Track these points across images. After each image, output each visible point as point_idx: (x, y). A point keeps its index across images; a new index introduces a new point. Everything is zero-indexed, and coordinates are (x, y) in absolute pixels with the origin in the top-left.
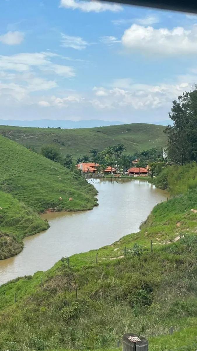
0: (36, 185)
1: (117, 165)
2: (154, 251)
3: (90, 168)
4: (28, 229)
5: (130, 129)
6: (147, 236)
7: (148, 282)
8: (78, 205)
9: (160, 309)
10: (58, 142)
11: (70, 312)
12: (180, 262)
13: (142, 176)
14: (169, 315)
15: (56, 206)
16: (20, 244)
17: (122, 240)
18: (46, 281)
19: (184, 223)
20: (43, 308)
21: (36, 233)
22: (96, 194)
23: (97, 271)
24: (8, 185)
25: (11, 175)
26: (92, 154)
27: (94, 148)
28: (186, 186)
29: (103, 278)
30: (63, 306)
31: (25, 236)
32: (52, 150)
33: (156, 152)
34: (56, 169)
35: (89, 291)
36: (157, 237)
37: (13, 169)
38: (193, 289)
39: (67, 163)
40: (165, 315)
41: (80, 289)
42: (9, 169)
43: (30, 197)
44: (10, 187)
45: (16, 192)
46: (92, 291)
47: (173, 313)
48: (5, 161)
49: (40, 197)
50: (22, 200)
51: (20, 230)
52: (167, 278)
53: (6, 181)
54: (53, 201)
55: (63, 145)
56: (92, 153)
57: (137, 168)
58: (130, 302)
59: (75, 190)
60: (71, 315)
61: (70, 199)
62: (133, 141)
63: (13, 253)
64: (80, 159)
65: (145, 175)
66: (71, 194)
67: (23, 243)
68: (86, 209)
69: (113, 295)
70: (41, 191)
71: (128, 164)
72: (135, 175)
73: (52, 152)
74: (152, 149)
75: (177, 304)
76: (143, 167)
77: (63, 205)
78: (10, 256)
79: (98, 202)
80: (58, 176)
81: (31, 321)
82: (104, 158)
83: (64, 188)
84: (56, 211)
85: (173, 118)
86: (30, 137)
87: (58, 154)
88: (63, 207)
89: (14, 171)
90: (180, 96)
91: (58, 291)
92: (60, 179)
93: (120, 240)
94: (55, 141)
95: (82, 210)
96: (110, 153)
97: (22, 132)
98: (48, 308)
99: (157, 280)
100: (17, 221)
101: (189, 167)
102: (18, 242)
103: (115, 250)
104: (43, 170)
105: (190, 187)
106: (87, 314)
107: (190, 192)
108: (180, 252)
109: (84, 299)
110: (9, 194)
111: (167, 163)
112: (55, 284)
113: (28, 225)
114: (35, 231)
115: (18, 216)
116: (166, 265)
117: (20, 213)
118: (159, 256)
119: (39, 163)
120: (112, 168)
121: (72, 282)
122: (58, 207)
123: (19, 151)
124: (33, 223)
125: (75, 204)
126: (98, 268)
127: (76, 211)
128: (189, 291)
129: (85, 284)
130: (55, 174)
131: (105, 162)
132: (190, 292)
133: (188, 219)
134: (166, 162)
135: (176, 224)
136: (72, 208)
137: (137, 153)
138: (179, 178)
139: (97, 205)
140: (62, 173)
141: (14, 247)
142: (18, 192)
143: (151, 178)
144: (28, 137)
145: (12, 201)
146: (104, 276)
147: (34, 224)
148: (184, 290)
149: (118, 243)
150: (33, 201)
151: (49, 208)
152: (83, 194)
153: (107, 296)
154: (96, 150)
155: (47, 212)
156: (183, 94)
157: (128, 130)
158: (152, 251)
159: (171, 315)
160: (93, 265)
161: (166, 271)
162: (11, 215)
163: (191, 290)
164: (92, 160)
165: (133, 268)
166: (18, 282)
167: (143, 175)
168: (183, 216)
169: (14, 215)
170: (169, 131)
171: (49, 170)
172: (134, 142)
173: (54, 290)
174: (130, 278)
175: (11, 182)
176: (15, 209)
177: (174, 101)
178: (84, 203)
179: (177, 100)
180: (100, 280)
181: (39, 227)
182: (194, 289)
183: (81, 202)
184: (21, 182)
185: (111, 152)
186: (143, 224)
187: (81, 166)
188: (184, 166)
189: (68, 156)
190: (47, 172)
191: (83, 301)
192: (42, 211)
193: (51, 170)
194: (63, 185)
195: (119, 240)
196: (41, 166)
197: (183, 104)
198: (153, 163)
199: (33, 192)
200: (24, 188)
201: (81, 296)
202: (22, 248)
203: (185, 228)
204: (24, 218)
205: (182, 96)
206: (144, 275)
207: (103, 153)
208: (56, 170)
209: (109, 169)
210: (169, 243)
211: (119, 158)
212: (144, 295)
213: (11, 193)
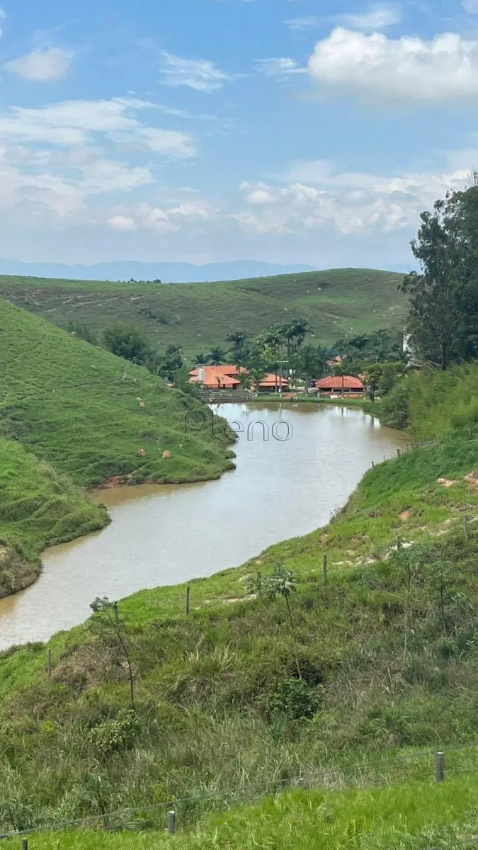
0: (82, 421)
1: (291, 371)
2: (331, 582)
3: (222, 378)
4: (55, 528)
5: (327, 282)
6: (327, 544)
7: (312, 659)
8: (185, 468)
9: (336, 728)
10: (152, 315)
11: (113, 735)
12: (393, 610)
13: (351, 396)
14: (355, 743)
15: (131, 471)
16: (33, 565)
17: (268, 554)
18: (63, 657)
19: (417, 512)
20: (48, 725)
21: (75, 537)
22: (233, 442)
23: (186, 633)
24: (13, 419)
25: (21, 396)
26: (232, 344)
27: (240, 330)
28: (449, 420)
29: (200, 650)
30: (99, 719)
31: (47, 545)
32: (130, 335)
33: (388, 338)
34: (134, 380)
35: (164, 681)
36: (349, 546)
37: (26, 382)
38: (420, 677)
39: (169, 367)
40: (345, 743)
41: (143, 676)
42: (17, 381)
43: (67, 449)
44: (18, 426)
45: (32, 437)
46: (172, 681)
47: (365, 737)
48: (9, 362)
49: (91, 449)
50: (46, 456)
51: (35, 531)
52: (360, 650)
53: (9, 411)
54: (124, 458)
55: (164, 322)
56: (231, 341)
57: (338, 377)
58: (264, 709)
59: (178, 432)
60: (113, 742)
61: (166, 453)
62: (332, 310)
63: (13, 587)
64: (201, 356)
65: (357, 396)
66: (169, 442)
67: (40, 561)
68: (204, 477)
69: (224, 691)
70: (96, 435)
71: (317, 368)
72: (332, 394)
73: (129, 338)
74: (377, 331)
75: (374, 715)
76: (352, 375)
77: (148, 467)
78: (6, 593)
79: (234, 461)
80: (138, 398)
81: (20, 756)
82: (260, 353)
83: (153, 428)
84: (130, 484)
85: (420, 253)
86: (82, 304)
87: (144, 345)
88: (148, 474)
89: (28, 386)
90: (438, 201)
91: (88, 682)
92: (142, 404)
93: (263, 556)
94: (143, 313)
95: (195, 481)
96: (274, 342)
97: (64, 293)
98: (62, 725)
99: (335, 653)
100: (30, 509)
101: (459, 375)
102: (27, 560)
103: (241, 579)
104: (101, 384)
105: (458, 424)
106: (156, 739)
107: (455, 436)
108: (396, 583)
109: (152, 702)
110: (16, 442)
111: (409, 365)
112: (82, 664)
113: (56, 519)
114: (74, 531)
115: (32, 495)
116: (360, 616)
117: (37, 489)
118: (342, 594)
119: (93, 366)
120: (278, 378)
121: (123, 660)
122: (137, 473)
123: (43, 338)
124: (68, 512)
125: (177, 466)
126: (191, 625)
127: (180, 483)
128: (410, 681)
129: (157, 665)
130: (131, 394)
131: (261, 362)
132: (413, 684)
133: (428, 503)
134: (407, 363)
135: (399, 514)
136: (169, 476)
137: (341, 342)
138: (432, 402)
139: (233, 467)
140: (149, 390)
141: (15, 573)
142: (38, 437)
143: (370, 401)
144: (79, 304)
145: (19, 459)
146: (203, 644)
147: (70, 516)
148: (398, 678)
149: (258, 562)
150: (73, 458)
151: (112, 476)
152: (199, 441)
153: (209, 693)
154: (241, 334)
155: (110, 485)
156: (447, 197)
157: (323, 285)
158: (327, 582)
159: (361, 742)
160: (176, 617)
161: (358, 631)
162: (15, 494)
163: (415, 679)
164: (232, 359)
165: (277, 625)
166: (11, 658)
167: (354, 395)
168: (418, 496)
169: (22, 493)
170: (412, 286)
171: (116, 384)
172: (337, 315)
173: (80, 680)
174: (268, 648)
175: (20, 412)
176: (26, 480)
177: (425, 213)
178: (198, 463)
179: (432, 210)
180: (192, 655)
181: (83, 523)
182: (422, 677)
183: (192, 462)
184: (44, 413)
185: (276, 338)
186: (337, 514)
187: (200, 374)
188: (448, 373)
189: (172, 350)
190: (111, 387)
191: (149, 707)
192: (95, 484)
193: (122, 383)
194: (151, 419)
195: (261, 555)
196: (96, 373)
197: (446, 221)
198: (374, 365)
199: (77, 437)
200: (52, 427)
201: (143, 694)
202: (38, 574)
203: (418, 525)
204: (47, 500)
205: (443, 202)
206: (303, 641)
207: (258, 342)
208: (133, 383)
209: (271, 379)
210: (371, 561)
211: (295, 354)
212: (298, 691)
213: (21, 439)
